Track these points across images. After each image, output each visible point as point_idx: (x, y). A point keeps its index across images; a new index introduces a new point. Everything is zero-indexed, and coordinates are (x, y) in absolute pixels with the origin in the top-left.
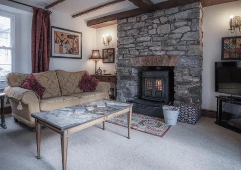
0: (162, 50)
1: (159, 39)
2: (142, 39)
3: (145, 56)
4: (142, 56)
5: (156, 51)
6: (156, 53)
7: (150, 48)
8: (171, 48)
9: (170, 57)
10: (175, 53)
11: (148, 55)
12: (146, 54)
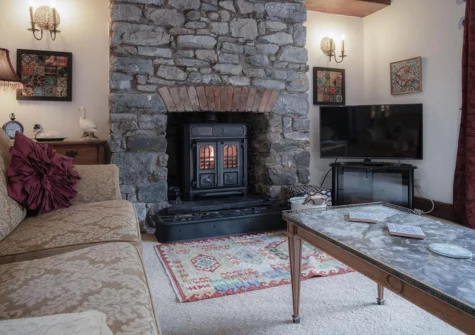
0: (243, 74)
1: (236, 48)
2: (194, 40)
3: (204, 85)
4: (196, 85)
5: (230, 75)
6: (231, 81)
7: (217, 67)
8: (261, 73)
9: (260, 92)
10: (269, 84)
11: (210, 84)
12: (207, 80)
